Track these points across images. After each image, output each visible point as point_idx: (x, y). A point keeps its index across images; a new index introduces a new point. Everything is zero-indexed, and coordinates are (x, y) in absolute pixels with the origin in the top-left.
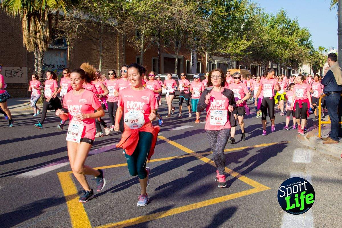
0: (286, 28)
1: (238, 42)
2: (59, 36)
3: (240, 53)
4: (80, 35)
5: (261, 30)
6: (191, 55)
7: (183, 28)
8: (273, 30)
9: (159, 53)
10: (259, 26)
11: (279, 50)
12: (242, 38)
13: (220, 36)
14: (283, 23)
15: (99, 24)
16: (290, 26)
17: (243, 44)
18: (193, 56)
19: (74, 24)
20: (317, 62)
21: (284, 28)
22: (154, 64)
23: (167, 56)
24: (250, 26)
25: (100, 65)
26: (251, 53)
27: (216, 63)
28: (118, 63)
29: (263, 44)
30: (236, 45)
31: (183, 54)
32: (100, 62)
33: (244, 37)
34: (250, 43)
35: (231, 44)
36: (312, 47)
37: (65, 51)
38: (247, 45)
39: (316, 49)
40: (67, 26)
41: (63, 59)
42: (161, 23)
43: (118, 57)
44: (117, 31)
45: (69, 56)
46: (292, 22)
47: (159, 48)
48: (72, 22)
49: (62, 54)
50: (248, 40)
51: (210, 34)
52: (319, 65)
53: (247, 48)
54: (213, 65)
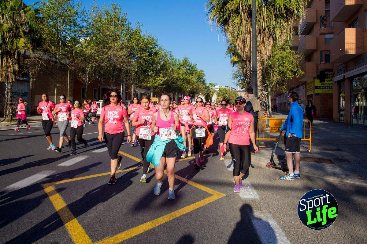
0: (189, 70)
1: (157, 79)
2: (25, 71)
3: (158, 86)
4: (40, 70)
5: (172, 70)
6: (122, 87)
7: (119, 66)
8: (179, 71)
9: (99, 85)
10: (171, 68)
11: (184, 85)
12: (160, 76)
13: (143, 74)
14: (187, 66)
15: (56, 62)
16: (191, 68)
17: (161, 80)
18: (123, 88)
19: (36, 62)
20: (209, 93)
21: (187, 69)
22: (94, 93)
23: (104, 87)
24: (164, 67)
25: (56, 93)
26: (166, 86)
27: (139, 93)
28: (68, 92)
29: (174, 80)
30: (156, 81)
31: (115, 86)
32: (56, 91)
33: (161, 75)
34: (165, 79)
35: (151, 80)
36: (206, 83)
37: (29, 82)
38: (163, 80)
39: (208, 85)
40: (31, 63)
41: (26, 88)
42: (102, 63)
43: (68, 88)
44: (68, 68)
45: (31, 86)
46: (192, 66)
47: (99, 81)
48: (34, 60)
49: (26, 84)
50: (163, 77)
51: (136, 72)
52: (210, 96)
53: (163, 83)
54: (137, 94)
